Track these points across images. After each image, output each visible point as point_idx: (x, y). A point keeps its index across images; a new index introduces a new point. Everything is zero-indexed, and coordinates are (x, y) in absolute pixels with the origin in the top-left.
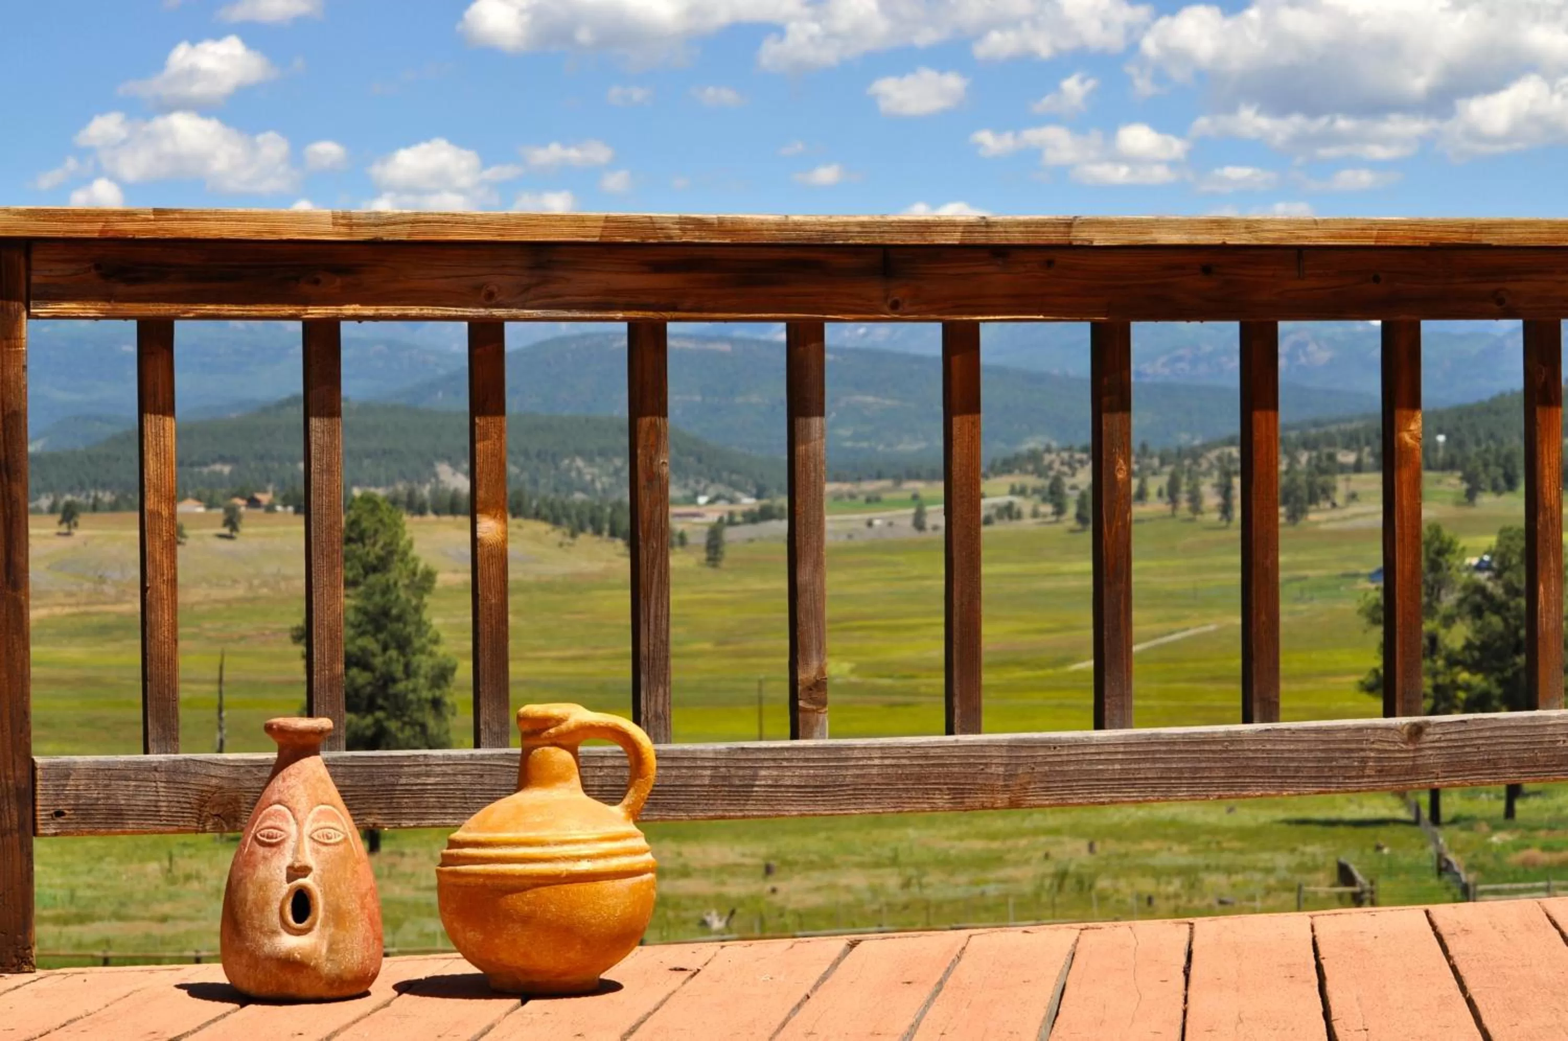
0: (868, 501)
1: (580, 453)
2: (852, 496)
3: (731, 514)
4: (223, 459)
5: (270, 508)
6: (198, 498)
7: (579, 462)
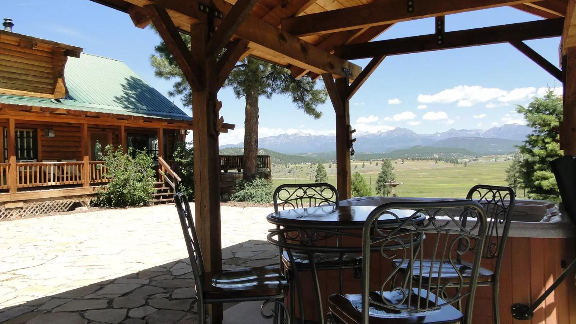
0: (491, 158)
1: (453, 152)
2: (489, 157)
3: (471, 160)
4: (406, 154)
5: (409, 160)
6: (401, 159)
7: (453, 153)
